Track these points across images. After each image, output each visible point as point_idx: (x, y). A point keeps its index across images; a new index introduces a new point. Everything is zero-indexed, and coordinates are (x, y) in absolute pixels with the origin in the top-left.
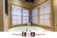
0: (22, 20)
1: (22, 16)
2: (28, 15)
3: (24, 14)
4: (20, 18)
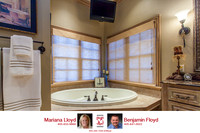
0: (80, 69)
1: (80, 60)
2: (96, 55)
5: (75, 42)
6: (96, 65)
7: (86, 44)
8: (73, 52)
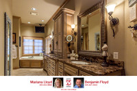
1: (34, 46)
3: (36, 44)
4: (31, 48)
5: (32, 40)
6: (41, 48)
7: (36, 41)
8: (31, 44)
